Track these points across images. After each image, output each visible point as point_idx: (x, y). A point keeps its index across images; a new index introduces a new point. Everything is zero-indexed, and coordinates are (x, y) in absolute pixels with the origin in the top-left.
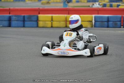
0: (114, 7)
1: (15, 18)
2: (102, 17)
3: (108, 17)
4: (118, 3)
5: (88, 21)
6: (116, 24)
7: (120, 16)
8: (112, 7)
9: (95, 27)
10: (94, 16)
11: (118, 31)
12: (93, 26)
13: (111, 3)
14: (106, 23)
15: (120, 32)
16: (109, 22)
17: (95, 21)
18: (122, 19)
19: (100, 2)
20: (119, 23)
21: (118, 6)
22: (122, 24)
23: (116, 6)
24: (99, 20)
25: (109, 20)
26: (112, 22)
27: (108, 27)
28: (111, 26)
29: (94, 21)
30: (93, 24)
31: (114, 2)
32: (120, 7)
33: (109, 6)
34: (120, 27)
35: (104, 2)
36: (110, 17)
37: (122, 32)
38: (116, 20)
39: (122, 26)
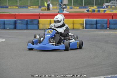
0: (102, 12)
1: (19, 22)
2: (91, 21)
3: (96, 21)
4: (105, 9)
5: (80, 24)
6: (103, 26)
7: (107, 19)
8: (100, 12)
9: (85, 29)
10: (84, 19)
11: (105, 32)
12: (84, 28)
13: (99, 9)
14: (95, 25)
15: (106, 32)
16: (98, 25)
17: (86, 24)
18: (108, 22)
19: (90, 9)
20: (105, 25)
21: (105, 11)
22: (108, 26)
23: (103, 11)
24: (89, 23)
25: (98, 23)
26: (100, 25)
27: (96, 29)
28: (99, 28)
29: (84, 24)
30: (84, 26)
31: (101, 8)
32: (106, 12)
33: (97, 11)
34: (107, 29)
35: (93, 8)
36: (99, 20)
37: (108, 32)
38: (103, 23)
39: (108, 27)
